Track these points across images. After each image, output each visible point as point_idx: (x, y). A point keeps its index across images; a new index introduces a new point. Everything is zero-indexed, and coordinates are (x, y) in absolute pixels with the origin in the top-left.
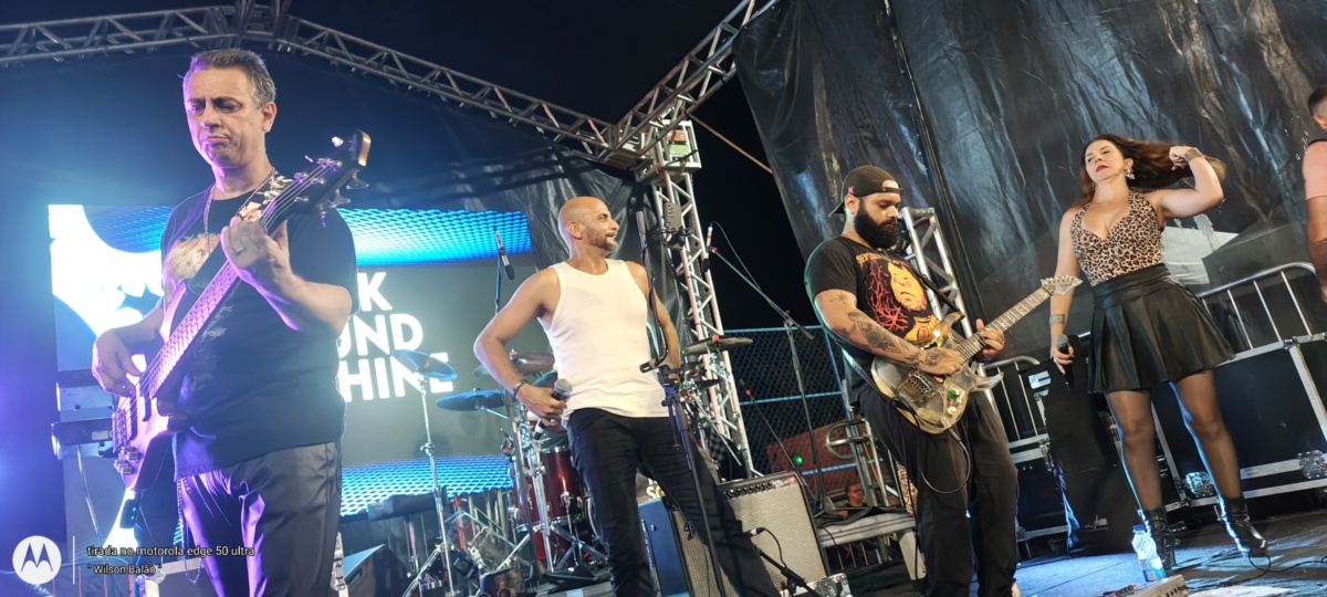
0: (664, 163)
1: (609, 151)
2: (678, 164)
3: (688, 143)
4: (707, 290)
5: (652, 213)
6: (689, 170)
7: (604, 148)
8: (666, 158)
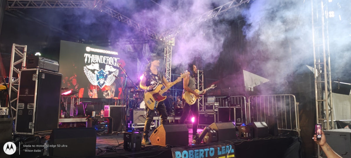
0: (167, 44)
1: (157, 39)
2: (170, 45)
3: (173, 41)
4: (170, 69)
5: (163, 53)
6: (173, 46)
7: (156, 39)
8: (168, 43)
